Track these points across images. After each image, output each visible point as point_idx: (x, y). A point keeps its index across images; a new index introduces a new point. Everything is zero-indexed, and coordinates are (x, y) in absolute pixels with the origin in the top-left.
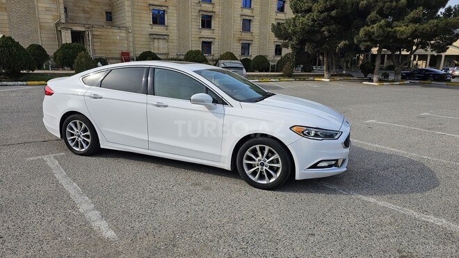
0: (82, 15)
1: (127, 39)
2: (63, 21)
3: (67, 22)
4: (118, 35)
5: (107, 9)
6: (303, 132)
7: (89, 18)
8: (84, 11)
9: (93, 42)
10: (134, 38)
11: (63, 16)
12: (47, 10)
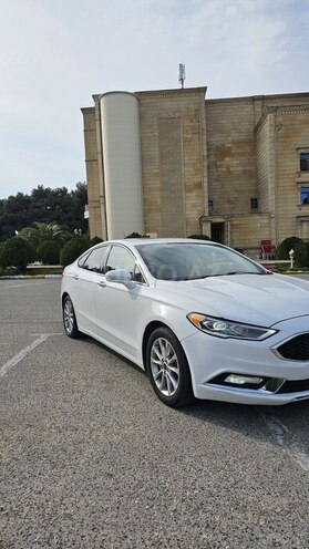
0: (227, 206)
1: (269, 225)
2: (207, 215)
3: (210, 215)
4: (259, 222)
5: (253, 196)
6: (201, 323)
7: (233, 208)
8: (229, 202)
9: (231, 232)
10: (277, 224)
11: (207, 210)
12: (194, 206)
